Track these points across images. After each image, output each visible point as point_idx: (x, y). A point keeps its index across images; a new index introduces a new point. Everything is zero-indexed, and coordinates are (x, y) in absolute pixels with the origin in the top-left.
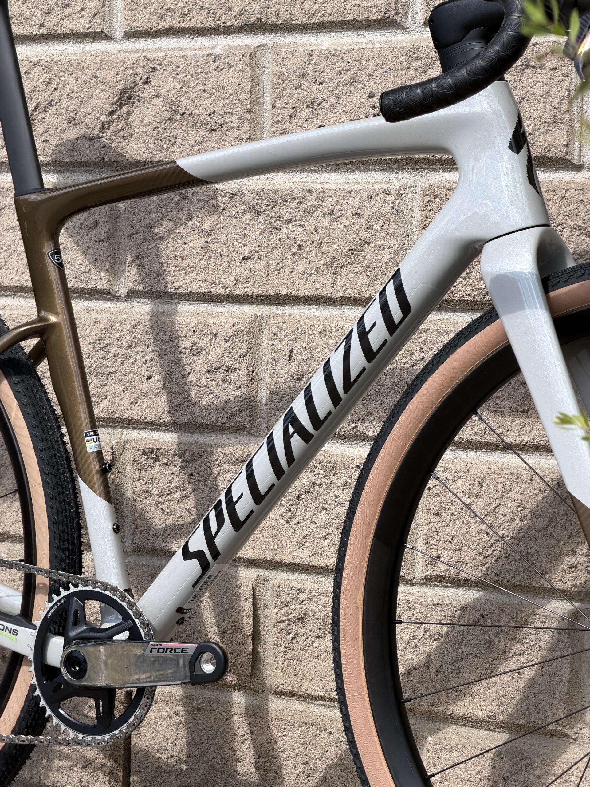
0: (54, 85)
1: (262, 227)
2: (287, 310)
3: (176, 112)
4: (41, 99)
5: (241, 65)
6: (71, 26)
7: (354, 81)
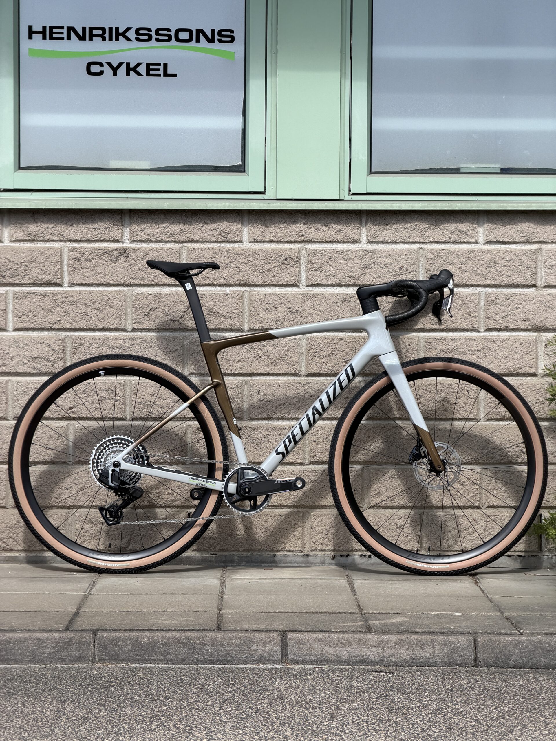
0: (157, 302)
1: (245, 351)
2: (254, 378)
3: (211, 312)
4: (153, 307)
5: (238, 297)
6: (166, 282)
7: (282, 303)
